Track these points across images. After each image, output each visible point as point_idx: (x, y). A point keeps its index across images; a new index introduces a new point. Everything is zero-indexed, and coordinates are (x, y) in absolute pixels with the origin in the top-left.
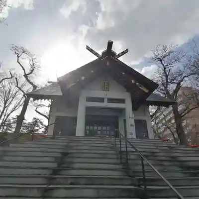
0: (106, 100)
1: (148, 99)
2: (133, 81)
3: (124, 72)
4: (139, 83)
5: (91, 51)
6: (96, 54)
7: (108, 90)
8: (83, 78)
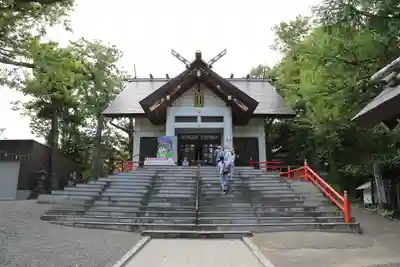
0: (199, 119)
1: (255, 112)
2: (229, 98)
3: (218, 84)
4: (236, 98)
5: (178, 56)
6: (184, 61)
7: (202, 106)
8: (168, 97)
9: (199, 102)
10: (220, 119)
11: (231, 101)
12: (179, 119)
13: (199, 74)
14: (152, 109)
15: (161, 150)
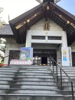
0: (47, 38)
2: (68, 22)
3: (61, 15)
4: (73, 23)
7: (49, 30)
8: (28, 21)
9: (47, 28)
10: (59, 38)
11: (69, 24)
12: (34, 37)
13: (48, 8)
14: (17, 28)
15: (22, 56)
